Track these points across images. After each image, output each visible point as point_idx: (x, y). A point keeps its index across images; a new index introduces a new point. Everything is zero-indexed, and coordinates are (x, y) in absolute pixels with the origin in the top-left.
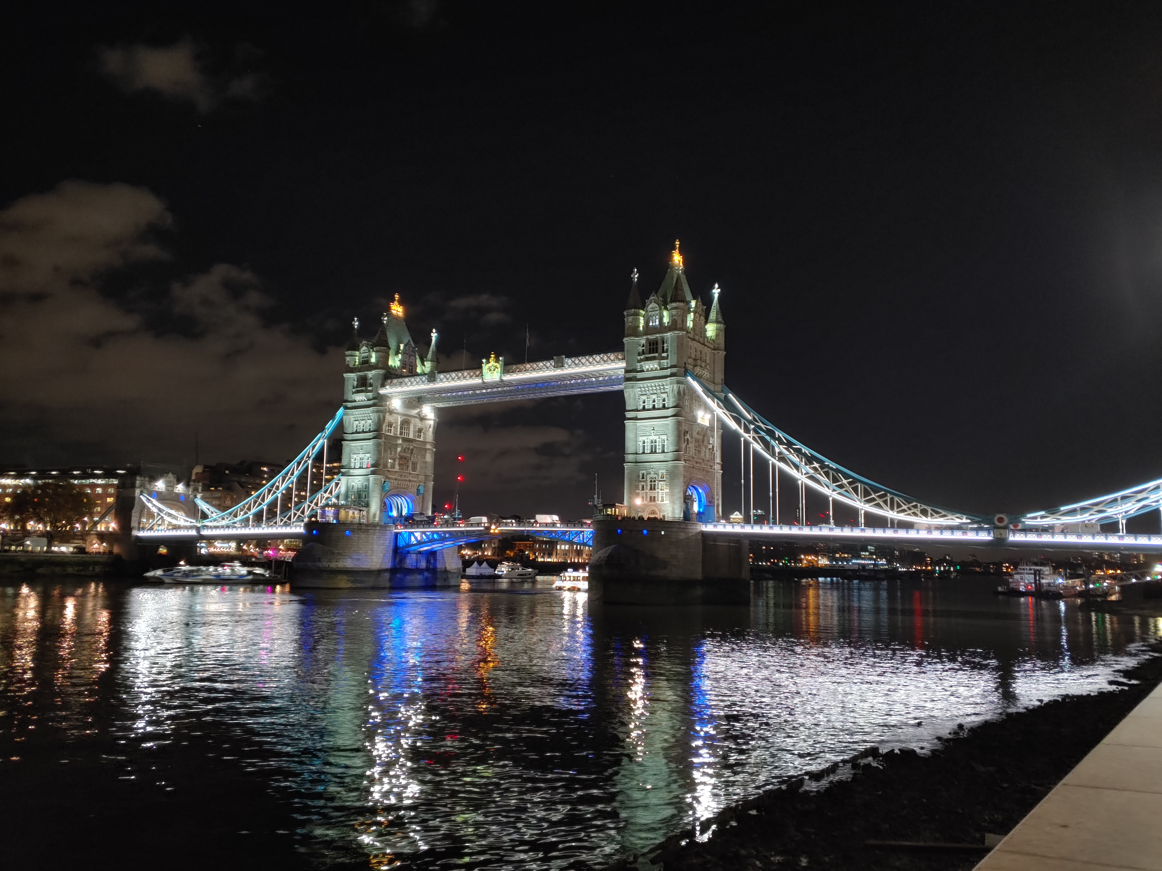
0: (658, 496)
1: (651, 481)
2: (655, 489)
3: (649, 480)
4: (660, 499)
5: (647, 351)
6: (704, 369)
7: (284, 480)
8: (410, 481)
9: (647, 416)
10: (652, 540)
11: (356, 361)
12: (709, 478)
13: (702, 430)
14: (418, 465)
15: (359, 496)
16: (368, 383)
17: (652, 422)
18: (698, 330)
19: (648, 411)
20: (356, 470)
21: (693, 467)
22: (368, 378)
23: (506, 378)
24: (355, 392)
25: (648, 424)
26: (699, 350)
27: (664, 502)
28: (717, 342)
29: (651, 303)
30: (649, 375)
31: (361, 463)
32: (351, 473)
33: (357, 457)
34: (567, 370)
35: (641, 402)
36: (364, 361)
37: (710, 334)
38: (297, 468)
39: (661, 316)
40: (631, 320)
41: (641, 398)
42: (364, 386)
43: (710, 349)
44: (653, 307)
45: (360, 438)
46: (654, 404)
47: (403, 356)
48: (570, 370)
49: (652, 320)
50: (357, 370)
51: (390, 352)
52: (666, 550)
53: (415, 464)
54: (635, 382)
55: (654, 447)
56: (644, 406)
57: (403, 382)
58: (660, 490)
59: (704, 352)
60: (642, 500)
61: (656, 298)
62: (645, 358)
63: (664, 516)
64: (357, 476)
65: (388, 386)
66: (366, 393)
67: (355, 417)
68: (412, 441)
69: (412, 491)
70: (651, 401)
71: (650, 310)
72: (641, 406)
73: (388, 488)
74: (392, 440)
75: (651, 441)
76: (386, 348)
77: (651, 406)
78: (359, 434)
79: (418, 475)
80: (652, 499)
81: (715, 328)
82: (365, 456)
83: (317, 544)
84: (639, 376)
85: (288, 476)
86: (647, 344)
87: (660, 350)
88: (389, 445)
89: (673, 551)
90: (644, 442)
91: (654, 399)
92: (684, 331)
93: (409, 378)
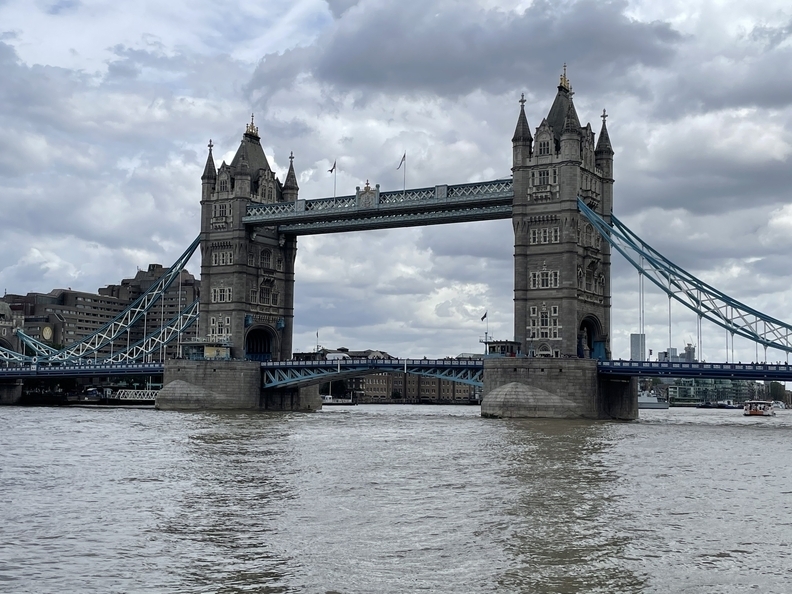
0: (550, 332)
1: (542, 317)
2: (546, 325)
3: (540, 316)
4: (552, 335)
5: (537, 182)
6: (594, 200)
7: (133, 312)
8: (271, 315)
9: (537, 250)
10: (550, 377)
11: (214, 189)
12: (599, 313)
13: (593, 262)
14: (279, 298)
15: (220, 331)
16: (228, 211)
17: (544, 257)
18: (588, 159)
19: (540, 245)
20: (217, 303)
21: (585, 302)
22: (228, 206)
23: (381, 206)
24: (214, 220)
25: (539, 258)
26: (589, 179)
27: (557, 339)
28: (606, 170)
29: (542, 133)
30: (540, 208)
31: (222, 297)
32: (211, 307)
33: (217, 289)
34: (449, 200)
35: (531, 236)
36: (223, 189)
37: (599, 162)
38: (149, 300)
39: (552, 146)
40: (520, 150)
41: (531, 232)
42: (223, 215)
43: (600, 178)
44: (544, 136)
45: (220, 270)
46: (545, 238)
47: (262, 183)
48: (453, 200)
49: (543, 150)
50: (215, 198)
51: (249, 178)
52: (564, 388)
53: (275, 296)
54: (525, 215)
55: (545, 282)
56: (534, 239)
57: (265, 210)
58: (552, 327)
59: (593, 182)
60: (533, 336)
61: (547, 128)
62: (534, 190)
63: (557, 353)
64: (218, 311)
65: (249, 215)
66: (226, 222)
67: (215, 247)
68: (273, 272)
69: (273, 325)
70: (542, 235)
71: (541, 140)
72: (532, 240)
73: (250, 322)
74: (253, 271)
75: (543, 274)
76: (246, 175)
77: (542, 239)
78: (219, 266)
79: (278, 308)
80: (544, 335)
81: (604, 156)
82: (226, 289)
83: (183, 382)
84: (529, 209)
85: (138, 310)
86: (537, 175)
87: (551, 182)
88: (251, 277)
89: (571, 389)
90: (535, 276)
91: (545, 232)
92: (577, 162)
93: (271, 206)
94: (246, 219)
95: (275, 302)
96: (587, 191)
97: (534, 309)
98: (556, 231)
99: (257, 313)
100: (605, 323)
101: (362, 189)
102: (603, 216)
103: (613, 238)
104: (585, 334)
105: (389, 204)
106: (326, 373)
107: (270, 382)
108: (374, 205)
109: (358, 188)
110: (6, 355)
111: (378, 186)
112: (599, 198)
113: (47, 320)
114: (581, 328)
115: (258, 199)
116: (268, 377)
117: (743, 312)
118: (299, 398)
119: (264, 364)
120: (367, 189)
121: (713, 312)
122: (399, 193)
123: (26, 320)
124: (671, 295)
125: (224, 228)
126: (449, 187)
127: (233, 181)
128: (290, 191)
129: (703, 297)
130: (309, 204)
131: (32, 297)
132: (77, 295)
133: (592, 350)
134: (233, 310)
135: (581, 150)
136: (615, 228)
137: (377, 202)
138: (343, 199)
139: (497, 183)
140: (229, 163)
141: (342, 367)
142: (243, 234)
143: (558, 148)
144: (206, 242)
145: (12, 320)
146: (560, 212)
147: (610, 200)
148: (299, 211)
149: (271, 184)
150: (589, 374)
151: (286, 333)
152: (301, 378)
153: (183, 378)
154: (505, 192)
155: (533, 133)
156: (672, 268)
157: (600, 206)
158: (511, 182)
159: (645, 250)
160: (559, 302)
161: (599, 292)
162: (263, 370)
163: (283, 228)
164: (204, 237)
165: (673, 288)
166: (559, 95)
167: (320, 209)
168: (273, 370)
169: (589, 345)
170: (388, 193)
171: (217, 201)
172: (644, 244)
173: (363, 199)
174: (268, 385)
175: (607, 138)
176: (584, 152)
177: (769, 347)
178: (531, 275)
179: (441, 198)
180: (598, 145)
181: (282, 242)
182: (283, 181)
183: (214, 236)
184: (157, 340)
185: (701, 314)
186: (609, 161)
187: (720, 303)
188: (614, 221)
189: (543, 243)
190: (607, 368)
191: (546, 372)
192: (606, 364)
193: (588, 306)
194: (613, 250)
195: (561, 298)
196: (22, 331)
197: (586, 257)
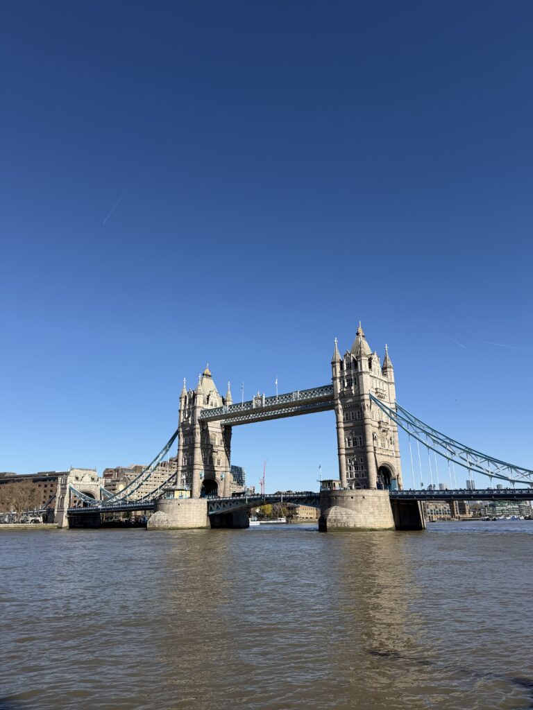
0: (360, 474)
1: (355, 464)
2: (357, 469)
5: (346, 385)
6: (382, 394)
8: (216, 471)
9: (349, 424)
10: (356, 502)
11: (185, 403)
12: (392, 461)
13: (384, 431)
14: (221, 462)
15: (187, 482)
16: (191, 415)
17: (353, 428)
18: (376, 371)
19: (350, 421)
20: (186, 466)
22: (191, 412)
23: (266, 405)
24: (185, 420)
25: (350, 429)
26: (378, 382)
27: (364, 478)
28: (389, 377)
31: (188, 462)
32: (183, 468)
33: (186, 458)
34: (300, 399)
35: (345, 416)
36: (190, 403)
37: (384, 373)
39: (353, 364)
41: (345, 414)
42: (189, 417)
43: (385, 382)
44: (348, 359)
45: (187, 447)
46: (353, 417)
48: (302, 399)
49: (348, 367)
50: (185, 408)
52: (367, 509)
54: (341, 404)
55: (355, 443)
56: (347, 418)
57: (209, 412)
58: (361, 470)
59: (381, 384)
61: (349, 355)
62: (345, 390)
63: (365, 487)
64: (186, 470)
65: (202, 416)
67: (185, 435)
68: (217, 446)
69: (218, 477)
70: (351, 415)
71: (347, 362)
73: (203, 475)
74: (205, 446)
77: (351, 418)
78: (187, 445)
79: (221, 467)
81: (388, 370)
82: (190, 457)
83: (161, 512)
84: (342, 401)
86: (346, 381)
87: (354, 384)
88: (204, 450)
89: (371, 510)
90: (349, 440)
91: (353, 414)
92: (367, 372)
93: (211, 410)
94: (199, 418)
95: (218, 464)
96: (376, 389)
98: (359, 413)
99: (207, 470)
100: (397, 468)
102: (390, 403)
105: (269, 404)
107: (213, 510)
108: (262, 405)
112: (384, 393)
113: (123, 481)
114: (379, 472)
115: (208, 407)
116: (211, 508)
118: (232, 520)
119: (210, 499)
127: (194, 398)
128: (228, 402)
130: (230, 407)
135: (370, 366)
137: (264, 403)
139: (326, 388)
141: (249, 500)
142: (198, 426)
143: (356, 365)
144: (181, 432)
145: (97, 481)
146: (360, 401)
149: (216, 399)
150: (383, 500)
151: (226, 481)
153: (162, 510)
157: (387, 397)
158: (332, 386)
162: (209, 503)
168: (214, 503)
170: (269, 398)
171: (187, 409)
173: (256, 402)
174: (211, 513)
176: (373, 367)
177: (493, 478)
178: (347, 440)
181: (223, 430)
183: (184, 429)
189: (352, 420)
190: (395, 496)
191: (354, 499)
193: (383, 457)
195: (364, 452)
196: (103, 487)
197: (379, 427)
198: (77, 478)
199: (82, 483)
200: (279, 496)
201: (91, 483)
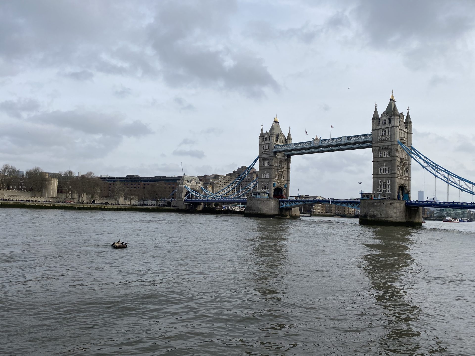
0: (387, 190)
1: (384, 184)
2: (385, 187)
3: (383, 184)
4: (388, 191)
5: (382, 134)
6: (405, 140)
7: (237, 182)
8: (282, 183)
9: (382, 159)
10: (386, 207)
11: (263, 140)
12: (407, 183)
13: (404, 164)
14: (285, 177)
15: (265, 188)
16: (268, 148)
17: (384, 162)
18: (402, 125)
19: (383, 157)
20: (264, 179)
21: (401, 179)
22: (268, 146)
23: (322, 145)
24: (263, 151)
25: (382, 162)
26: (402, 133)
27: (390, 192)
28: (409, 129)
29: (383, 116)
30: (383, 144)
31: (266, 177)
32: (262, 180)
33: (264, 174)
34: (347, 142)
35: (379, 154)
36: (267, 140)
37: (406, 126)
38: (242, 178)
39: (388, 121)
40: (374, 123)
41: (379, 153)
42: (266, 149)
43: (406, 132)
44: (384, 117)
45: (265, 167)
46: (385, 155)
47: (280, 138)
48: (348, 142)
49: (384, 122)
50: (263, 143)
51: (275, 136)
52: (392, 211)
53: (284, 176)
54: (377, 147)
55: (385, 171)
56: (380, 155)
57: (280, 147)
58: (388, 188)
59: (404, 134)
60: (380, 191)
61: (385, 114)
62: (381, 137)
63: (389, 198)
64: (265, 181)
65: (275, 149)
66: (267, 151)
67: (263, 160)
68: (283, 168)
69: (283, 186)
70: (384, 154)
71: (383, 119)
72: (379, 156)
73: (275, 185)
74: (276, 168)
75: (384, 169)
76: (274, 135)
77: (384, 156)
78: (265, 166)
79: (285, 180)
80: (384, 191)
81: (409, 124)
82: (267, 174)
84: (378, 145)
85: (238, 181)
86: (382, 132)
87: (387, 134)
88: (276, 170)
89: (395, 211)
90: (380, 169)
91: (385, 153)
92: (397, 127)
93: (282, 146)
94: (273, 150)
95: (283, 178)
96: (401, 137)
97: (380, 182)
98: (389, 153)
99: (278, 182)
100: (409, 187)
101: (315, 138)
102: (408, 146)
103: (412, 155)
104: (401, 191)
105: (324, 144)
106: (301, 203)
107: (282, 206)
108: (319, 144)
109: (313, 138)
110: (198, 195)
111: (320, 138)
112: (406, 140)
113: (210, 184)
114: (399, 189)
115: (278, 143)
116: (281, 204)
117: (467, 183)
118: (292, 212)
119: (280, 200)
120: (317, 139)
121: (454, 183)
122: (328, 140)
123: (204, 184)
124: (436, 176)
125: (266, 153)
126: (347, 137)
127: (269, 137)
128: (289, 140)
129: (449, 177)
130: (296, 144)
131: (205, 176)
132: (219, 176)
133: (403, 197)
134: (269, 181)
135: (399, 122)
136: (413, 151)
137: (320, 143)
138: (308, 142)
139: (366, 135)
140: (268, 131)
141: (307, 201)
142: (273, 155)
143: (390, 122)
144: (261, 158)
145: (199, 183)
146: (391, 145)
147: (411, 141)
148: (293, 147)
149: (282, 138)
150: (402, 206)
151: (287, 189)
152: (293, 204)
153: (253, 204)
154: (370, 138)
155: (380, 116)
156: (436, 166)
157: (407, 143)
158: (371, 134)
159: (425, 159)
160: (390, 179)
161: (407, 175)
162: (280, 201)
163: (287, 153)
164: (260, 156)
165: (437, 174)
166: (390, 102)
167: (299, 146)
168: (283, 201)
169: (402, 195)
170: (324, 140)
171: (264, 144)
172: (425, 157)
173: (315, 142)
174: (281, 207)
175: (410, 118)
176: (400, 123)
178: (379, 169)
179: (344, 141)
180: (406, 120)
181: (286, 158)
182: (286, 137)
183: (263, 156)
184: (245, 191)
185: (449, 184)
186: (410, 126)
187: (456, 179)
188: (412, 148)
189: (384, 157)
190: (410, 204)
191: (385, 205)
192: (409, 202)
193: (402, 180)
194: (412, 160)
195: (391, 177)
196: (203, 187)
197: (401, 162)
198: (188, 182)
199: (191, 184)
200: (329, 200)
201: (196, 185)
